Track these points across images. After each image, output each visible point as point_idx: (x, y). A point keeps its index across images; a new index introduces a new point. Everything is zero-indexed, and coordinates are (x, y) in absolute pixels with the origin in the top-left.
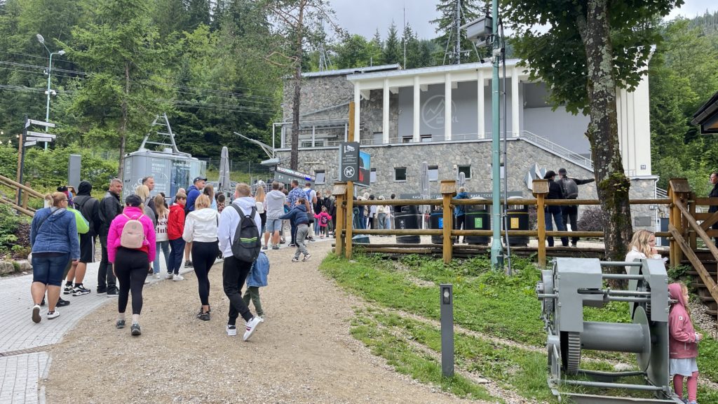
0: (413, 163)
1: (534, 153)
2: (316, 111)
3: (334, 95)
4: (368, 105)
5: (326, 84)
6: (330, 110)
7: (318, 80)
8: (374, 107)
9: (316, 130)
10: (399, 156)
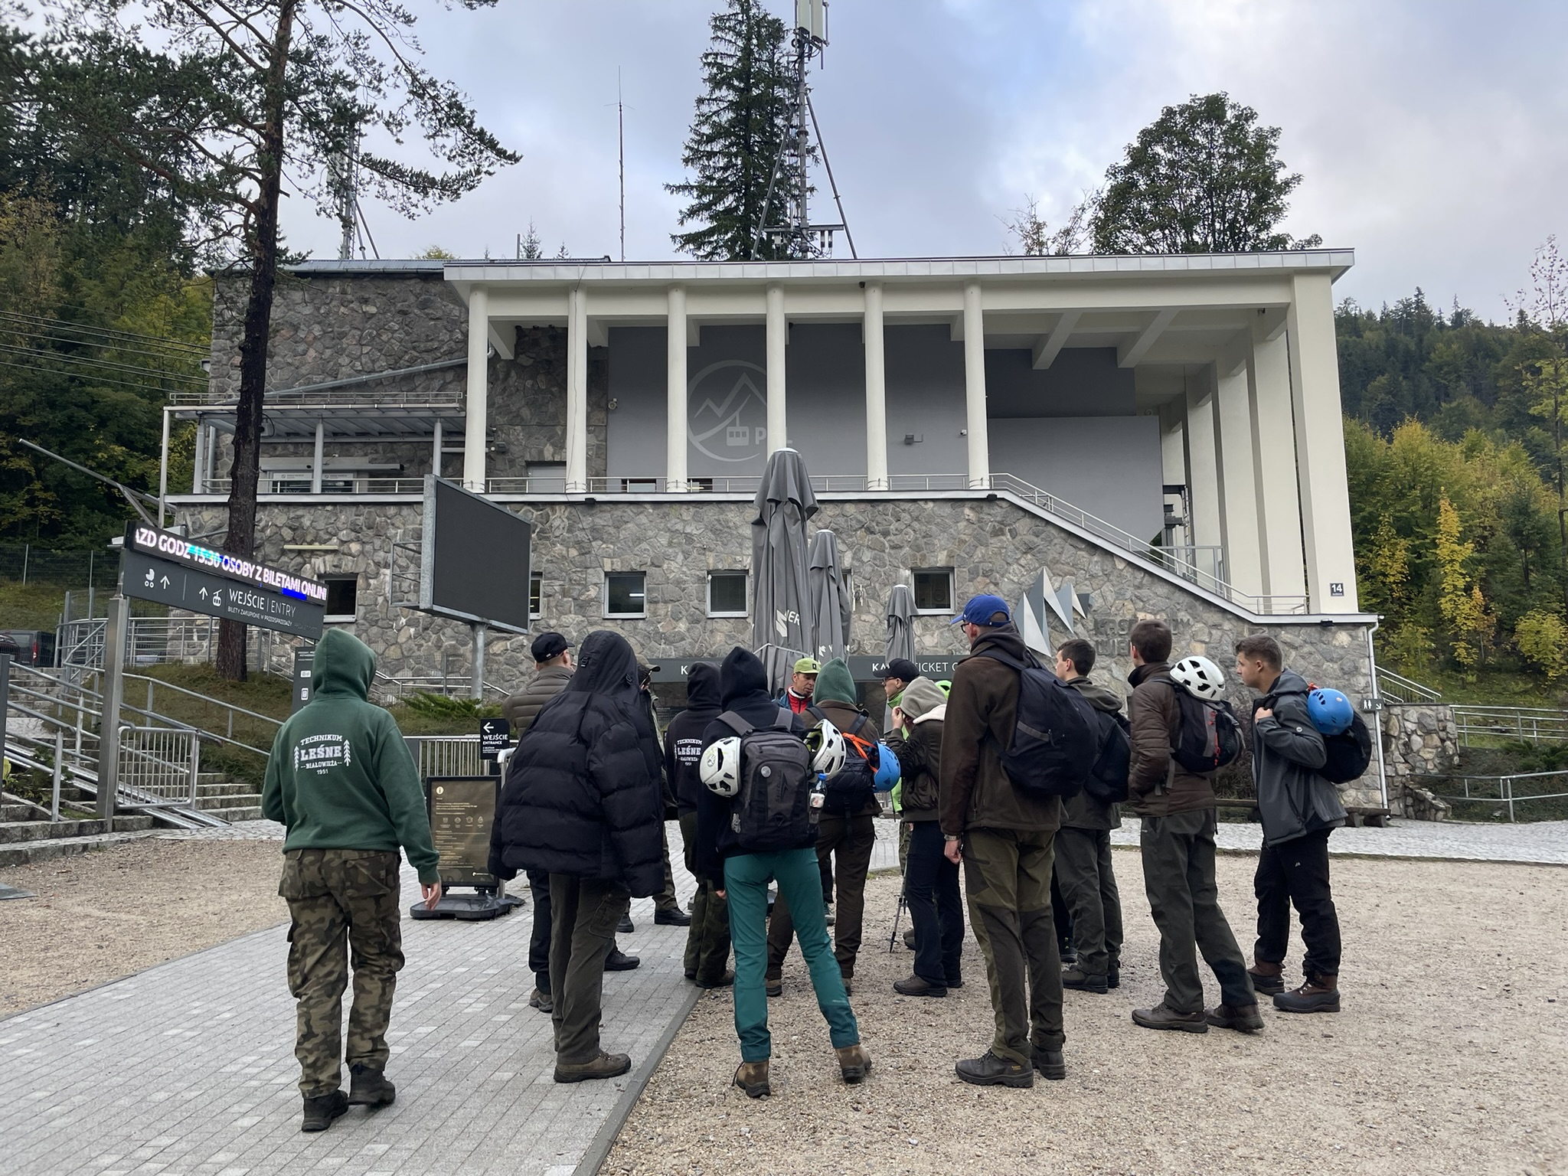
0: (667, 557)
1: (1035, 539)
2: (330, 382)
3: (395, 337)
4: (507, 375)
5: (366, 301)
6: (379, 383)
7: (335, 288)
8: (529, 383)
9: (325, 445)
10: (623, 534)
